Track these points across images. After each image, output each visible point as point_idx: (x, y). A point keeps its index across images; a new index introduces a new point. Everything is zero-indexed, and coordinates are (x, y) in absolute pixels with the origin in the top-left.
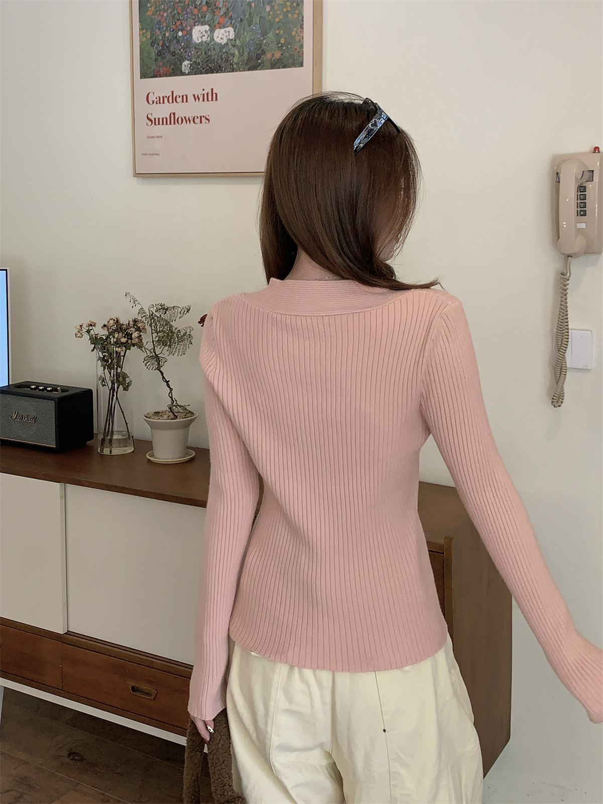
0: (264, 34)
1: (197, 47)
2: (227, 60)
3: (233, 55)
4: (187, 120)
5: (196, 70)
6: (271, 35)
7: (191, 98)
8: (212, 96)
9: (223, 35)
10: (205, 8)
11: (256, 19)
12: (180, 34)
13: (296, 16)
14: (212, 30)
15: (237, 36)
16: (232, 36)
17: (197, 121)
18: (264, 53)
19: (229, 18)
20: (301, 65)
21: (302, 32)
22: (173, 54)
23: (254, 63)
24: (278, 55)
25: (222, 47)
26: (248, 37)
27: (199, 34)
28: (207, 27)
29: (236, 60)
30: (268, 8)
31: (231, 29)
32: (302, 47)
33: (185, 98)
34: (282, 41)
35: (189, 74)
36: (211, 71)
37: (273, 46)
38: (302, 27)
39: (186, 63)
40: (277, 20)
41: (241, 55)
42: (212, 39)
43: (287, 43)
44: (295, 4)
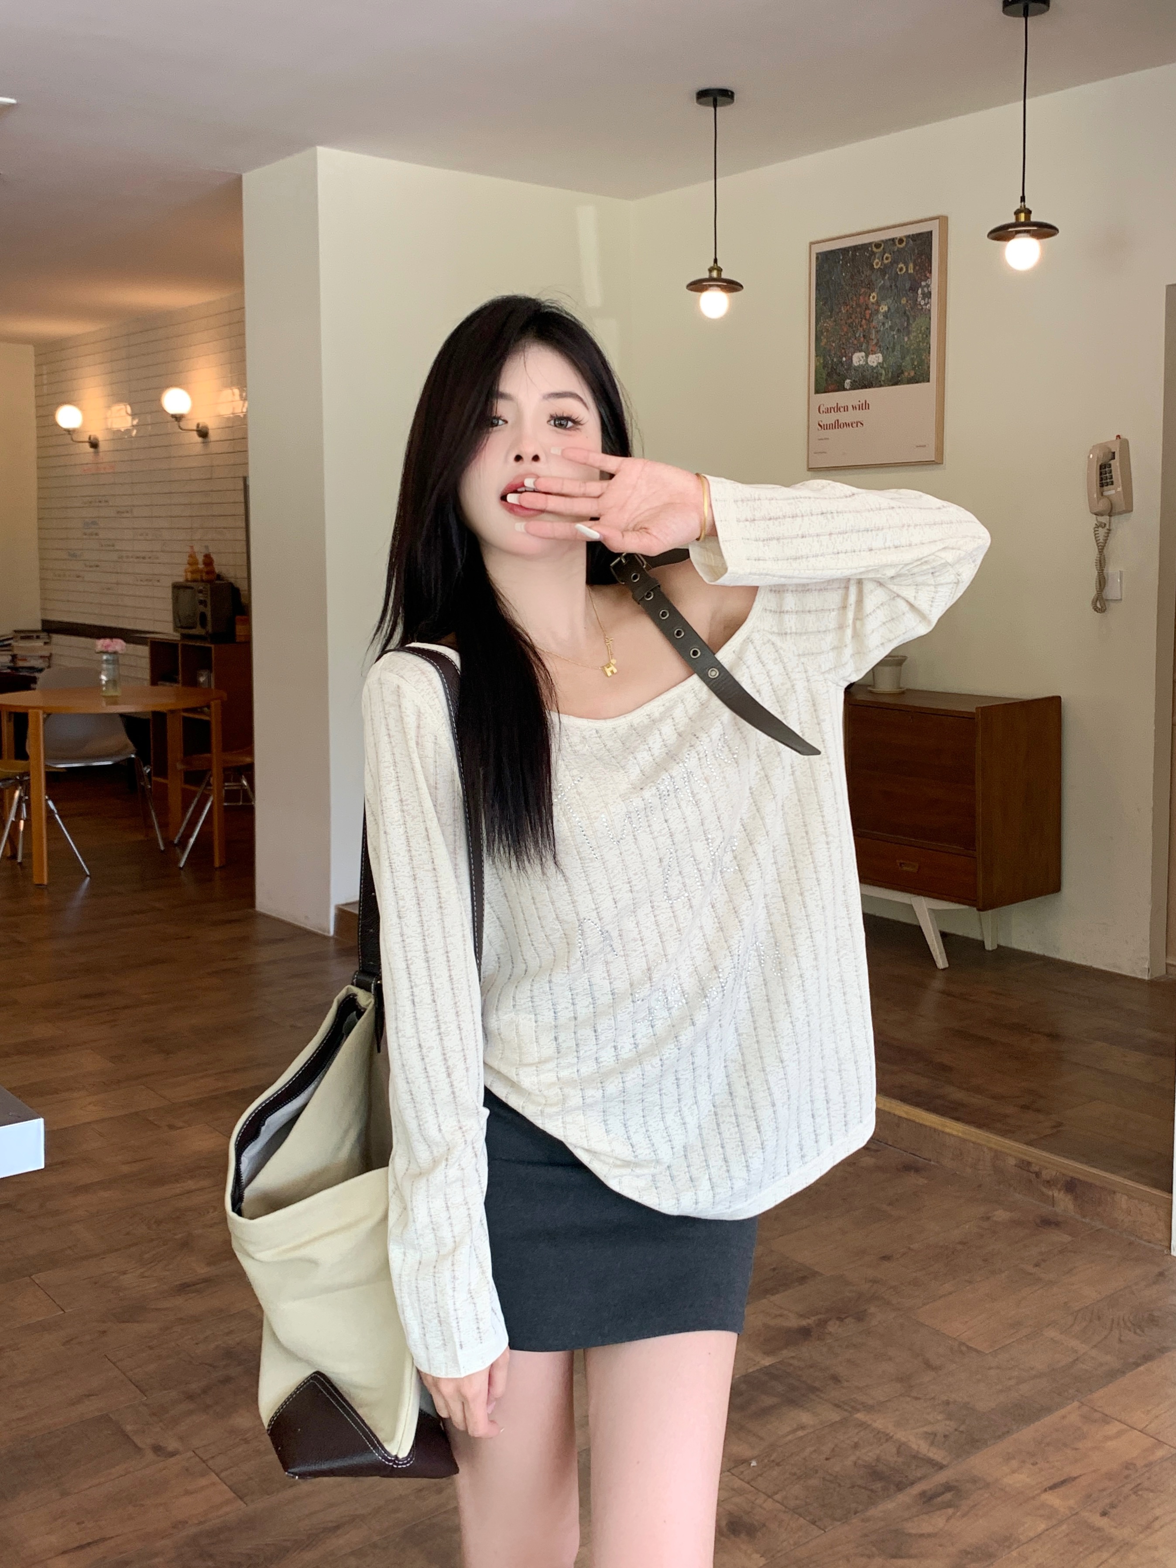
0: (903, 358)
1: (856, 369)
2: (877, 378)
3: (881, 374)
4: (847, 425)
5: (854, 387)
6: (908, 358)
7: (850, 408)
8: (865, 406)
9: (875, 359)
10: (862, 339)
11: (898, 347)
12: (844, 359)
13: (925, 344)
14: (867, 356)
15: (884, 361)
16: (881, 360)
17: (855, 425)
18: (902, 372)
19: (879, 347)
20: (928, 381)
21: (929, 356)
22: (839, 375)
23: (896, 380)
24: (912, 374)
25: (873, 368)
26: (892, 360)
27: (858, 359)
28: (863, 354)
29: (883, 378)
30: (906, 339)
31: (880, 355)
32: (929, 367)
33: (846, 409)
34: (916, 363)
35: (850, 389)
36: (865, 387)
37: (909, 367)
38: (929, 353)
39: (848, 381)
40: (912, 347)
41: (886, 375)
42: (867, 363)
43: (919, 365)
44: (925, 336)
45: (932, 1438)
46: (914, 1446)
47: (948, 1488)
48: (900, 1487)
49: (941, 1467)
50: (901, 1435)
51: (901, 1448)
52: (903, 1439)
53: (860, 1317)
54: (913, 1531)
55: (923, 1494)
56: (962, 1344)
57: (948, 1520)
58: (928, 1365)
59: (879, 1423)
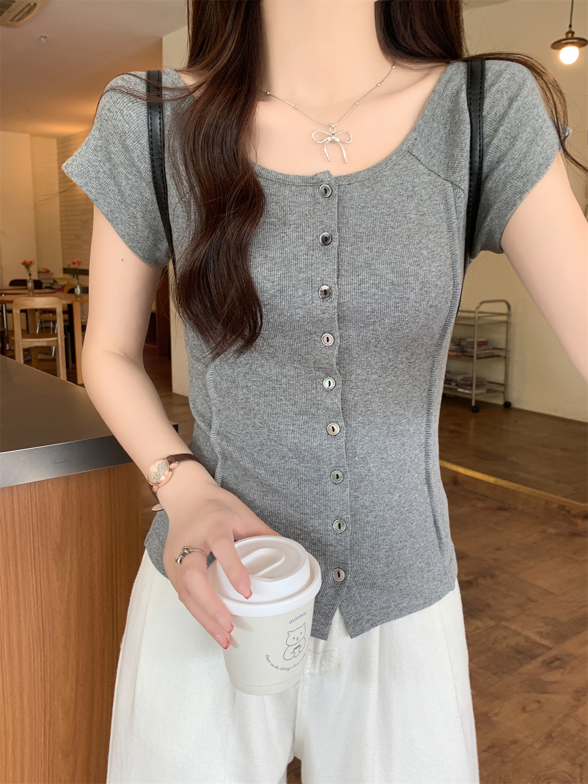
45: (540, 634)
46: (533, 638)
47: (557, 659)
48: (533, 657)
49: (550, 649)
50: (525, 633)
51: (527, 639)
52: (527, 635)
53: (493, 576)
54: (546, 680)
55: (544, 661)
56: (544, 590)
57: (562, 675)
58: (530, 600)
59: (513, 626)
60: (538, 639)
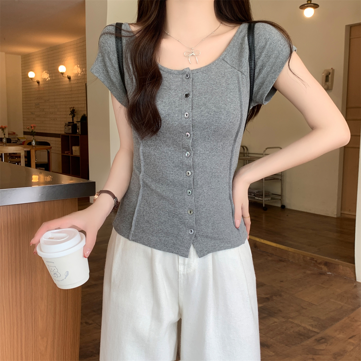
45: (312, 326)
46: (308, 328)
47: (322, 338)
48: (309, 337)
49: (318, 333)
50: (303, 325)
51: (305, 328)
52: (304, 326)
54: (318, 349)
55: (316, 340)
56: (309, 303)
57: (326, 346)
58: (303, 308)
60: (311, 328)
